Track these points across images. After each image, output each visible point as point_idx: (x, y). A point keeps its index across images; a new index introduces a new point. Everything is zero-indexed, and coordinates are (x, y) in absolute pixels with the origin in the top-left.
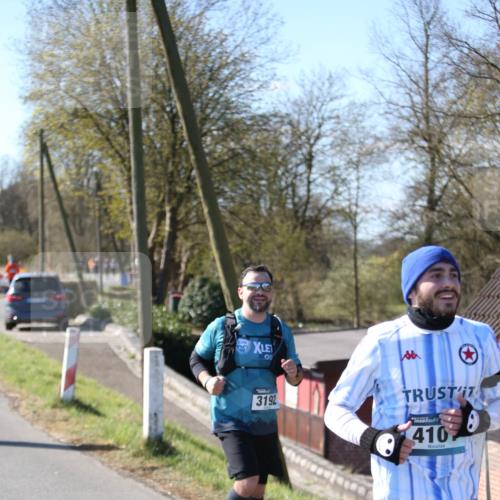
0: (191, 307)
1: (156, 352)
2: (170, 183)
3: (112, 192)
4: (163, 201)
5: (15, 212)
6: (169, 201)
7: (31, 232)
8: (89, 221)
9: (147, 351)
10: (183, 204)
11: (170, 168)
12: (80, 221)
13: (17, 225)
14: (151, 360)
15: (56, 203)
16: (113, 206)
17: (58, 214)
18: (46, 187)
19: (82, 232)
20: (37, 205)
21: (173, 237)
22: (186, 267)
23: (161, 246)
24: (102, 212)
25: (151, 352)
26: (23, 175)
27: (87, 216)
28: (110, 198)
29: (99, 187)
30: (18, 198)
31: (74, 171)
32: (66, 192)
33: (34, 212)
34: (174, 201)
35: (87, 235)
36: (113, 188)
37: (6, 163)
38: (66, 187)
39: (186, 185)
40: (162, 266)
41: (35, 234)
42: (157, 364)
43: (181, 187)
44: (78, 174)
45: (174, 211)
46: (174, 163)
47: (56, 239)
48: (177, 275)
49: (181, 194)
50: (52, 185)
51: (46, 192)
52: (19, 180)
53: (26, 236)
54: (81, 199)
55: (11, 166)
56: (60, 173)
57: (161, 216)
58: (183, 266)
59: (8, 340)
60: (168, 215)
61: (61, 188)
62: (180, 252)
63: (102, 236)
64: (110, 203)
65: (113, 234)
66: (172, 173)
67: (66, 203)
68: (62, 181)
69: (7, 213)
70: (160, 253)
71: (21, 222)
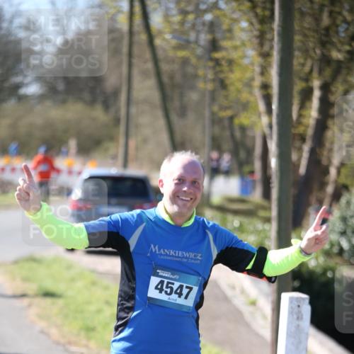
0: (343, 233)
1: (298, 299)
2: (323, 44)
3: (234, 55)
4: (311, 71)
6: (321, 72)
7: (106, 106)
8: (194, 96)
9: (286, 297)
10: (340, 79)
11: (326, 20)
12: (182, 95)
13: (87, 96)
14: (291, 313)
15: (150, 65)
16: (234, 77)
17: (152, 82)
18: (136, 38)
19: (183, 112)
20: (119, 65)
21: (322, 126)
22: (339, 172)
23: (303, 139)
24: (217, 84)
25: (291, 299)
27: (193, 87)
28: (231, 62)
29: (214, 46)
31: (177, 18)
32: (165, 50)
34: (328, 72)
36: (236, 48)
38: (165, 41)
39: (347, 48)
40: (302, 170)
42: (299, 318)
43: (339, 51)
44: (182, 23)
45: (325, 88)
46: (331, 13)
48: (323, 185)
49: (339, 62)
50: (143, 37)
51: (136, 50)
54: (185, 62)
56: (156, 20)
57: (307, 94)
58: (333, 171)
60: (317, 94)
61: (158, 42)
62: (331, 150)
64: (231, 71)
65: (231, 118)
66: (327, 29)
67: (165, 67)
68: (160, 33)
70: (300, 150)
71: (93, 92)
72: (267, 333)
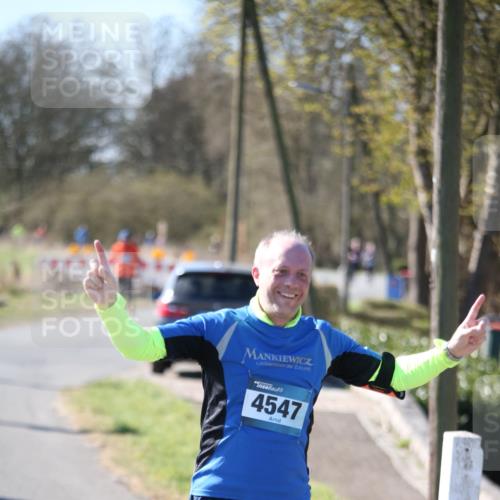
1: (466, 441)
3: (381, 109)
5: (178, 135)
7: (208, 177)
8: (327, 165)
9: (449, 437)
12: (310, 164)
13: (182, 164)
14: (456, 459)
15: (267, 123)
16: (381, 139)
17: (270, 145)
18: (249, 87)
19: (311, 186)
20: (227, 123)
24: (359, 148)
25: (457, 441)
26: (199, 61)
27: (325, 153)
28: (376, 119)
29: (355, 97)
30: (184, 107)
31: (305, 60)
32: (288, 103)
33: (217, 139)
35: (322, 191)
36: (383, 100)
37: (166, 33)
38: (288, 91)
40: (473, 266)
41: (216, 183)
42: (468, 466)
44: (312, 66)
47: (259, 196)
50: (259, 85)
51: (249, 102)
52: (190, 70)
53: (198, 187)
54: (315, 118)
55: (176, 40)
56: (277, 62)
59: (157, 394)
61: (278, 91)
63: (355, 198)
64: (378, 131)
65: (377, 195)
67: (287, 125)
68: (282, 79)
69: (161, 138)
70: (470, 238)
71: (190, 157)
72: (424, 487)
